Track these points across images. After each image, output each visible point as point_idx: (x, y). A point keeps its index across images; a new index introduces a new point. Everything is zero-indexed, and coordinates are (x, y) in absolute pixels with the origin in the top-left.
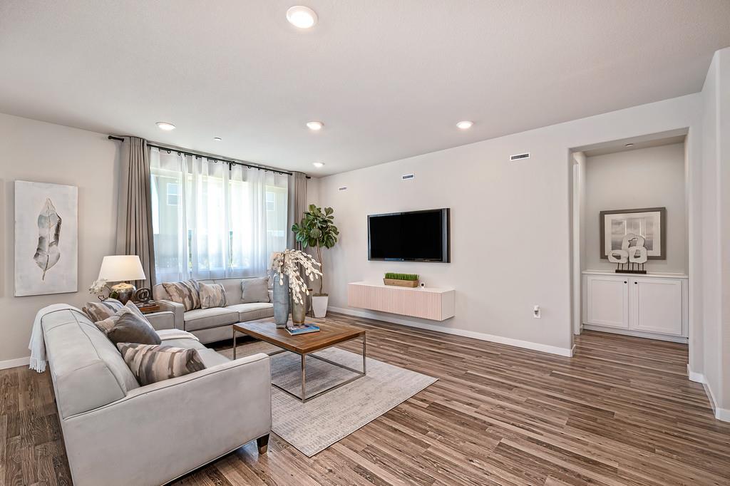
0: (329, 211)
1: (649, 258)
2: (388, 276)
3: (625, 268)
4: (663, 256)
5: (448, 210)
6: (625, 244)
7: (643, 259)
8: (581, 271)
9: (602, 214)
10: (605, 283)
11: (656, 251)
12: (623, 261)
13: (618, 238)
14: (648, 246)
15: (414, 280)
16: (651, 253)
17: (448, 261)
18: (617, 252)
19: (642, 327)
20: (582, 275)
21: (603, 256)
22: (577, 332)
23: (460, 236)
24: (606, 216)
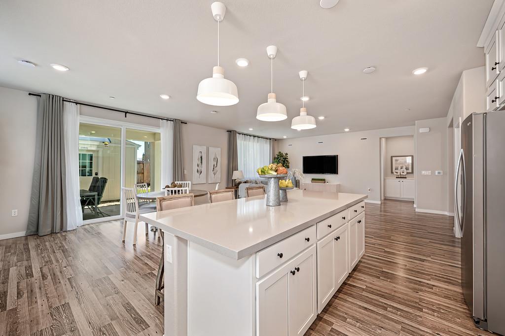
0: (287, 154)
1: (407, 173)
2: (313, 179)
3: (399, 177)
4: (412, 172)
5: (337, 156)
6: (399, 168)
7: (405, 173)
8: (384, 177)
9: (392, 157)
10: (393, 182)
11: (410, 171)
12: (399, 174)
13: (397, 165)
14: (407, 169)
15: (324, 180)
16: (408, 171)
17: (337, 174)
18: (397, 171)
19: (405, 197)
20: (384, 179)
21: (392, 173)
22: (383, 198)
23: (341, 165)
24: (393, 158)
